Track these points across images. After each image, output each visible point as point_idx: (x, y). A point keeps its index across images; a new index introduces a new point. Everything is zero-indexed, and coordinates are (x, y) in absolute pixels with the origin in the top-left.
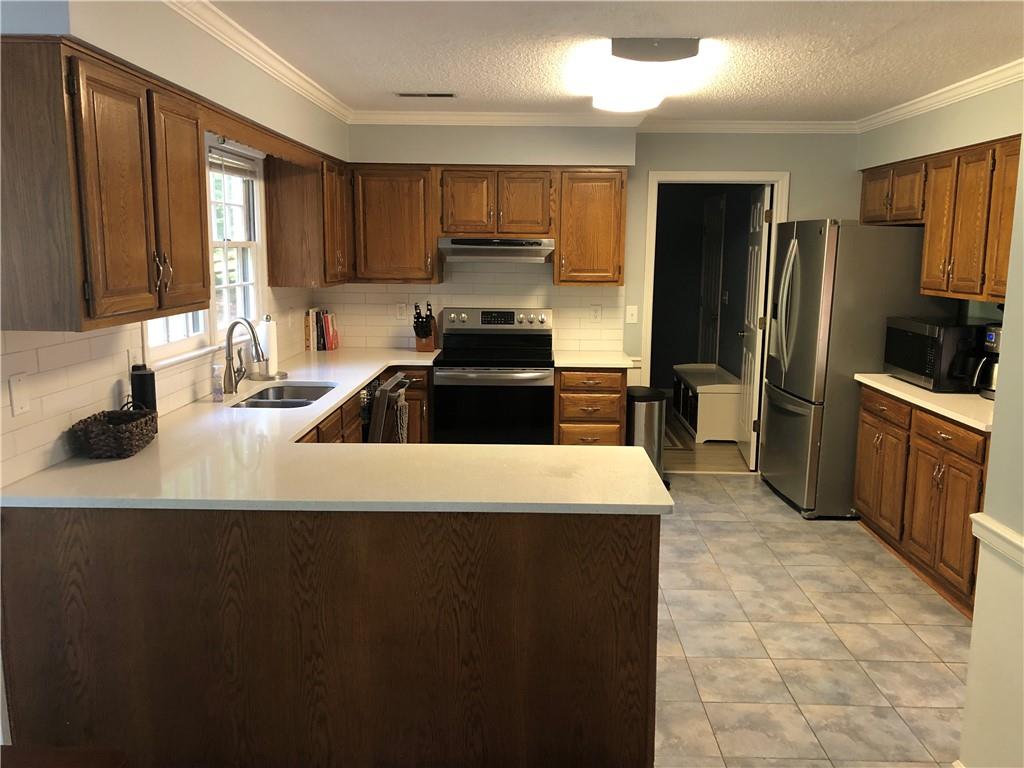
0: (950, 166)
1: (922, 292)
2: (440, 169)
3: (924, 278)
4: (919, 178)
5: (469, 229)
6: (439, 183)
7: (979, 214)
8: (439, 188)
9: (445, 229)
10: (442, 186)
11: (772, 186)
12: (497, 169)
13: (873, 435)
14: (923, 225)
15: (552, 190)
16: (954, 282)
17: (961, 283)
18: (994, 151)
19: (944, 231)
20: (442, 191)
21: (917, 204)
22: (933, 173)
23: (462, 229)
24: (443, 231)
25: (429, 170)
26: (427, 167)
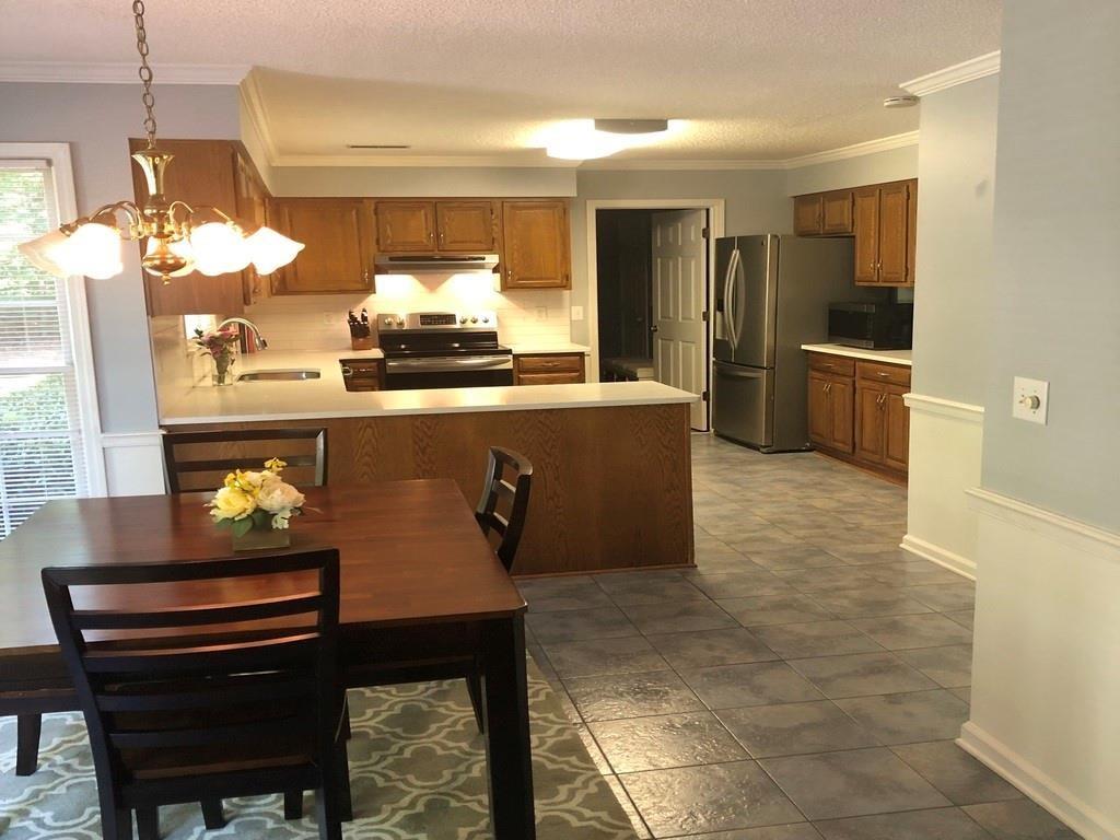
0: (873, 196)
1: (857, 283)
2: (373, 201)
3: (858, 273)
4: (847, 204)
5: (408, 248)
6: (372, 212)
7: (900, 229)
8: (374, 217)
9: (382, 249)
10: (376, 214)
11: (708, 210)
12: (434, 201)
13: (821, 386)
14: (854, 237)
15: (493, 217)
16: (883, 274)
17: (889, 276)
18: (908, 187)
19: (872, 241)
20: (377, 218)
21: (848, 222)
22: (859, 201)
23: (400, 248)
24: (379, 250)
25: (362, 202)
26: (360, 200)
